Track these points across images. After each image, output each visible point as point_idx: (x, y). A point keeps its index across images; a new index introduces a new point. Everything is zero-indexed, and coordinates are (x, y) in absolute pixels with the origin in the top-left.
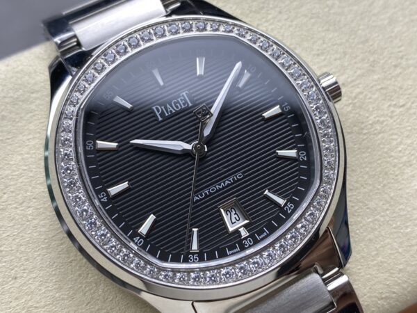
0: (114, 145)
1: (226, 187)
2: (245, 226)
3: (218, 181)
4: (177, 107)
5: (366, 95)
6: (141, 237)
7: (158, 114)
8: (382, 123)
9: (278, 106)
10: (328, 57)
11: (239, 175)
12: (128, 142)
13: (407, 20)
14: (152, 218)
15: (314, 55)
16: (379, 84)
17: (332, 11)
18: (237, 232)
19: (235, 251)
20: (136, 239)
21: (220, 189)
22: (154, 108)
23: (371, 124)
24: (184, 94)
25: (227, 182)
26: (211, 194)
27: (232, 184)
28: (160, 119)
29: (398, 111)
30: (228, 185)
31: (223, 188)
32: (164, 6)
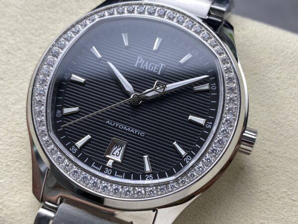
0: (99, 56)
1: (129, 132)
2: (115, 162)
3: (128, 125)
4: (151, 68)
5: (277, 172)
6: (62, 113)
7: (137, 62)
8: (269, 197)
9: (205, 120)
10: (279, 129)
11: (142, 134)
12: (106, 61)
14: (77, 109)
15: (271, 120)
16: (292, 174)
18: (107, 159)
19: (97, 168)
20: (58, 111)
21: (125, 131)
22: (139, 57)
23: (262, 191)
24: (162, 65)
25: (132, 131)
26: (118, 128)
27: (134, 134)
28: (136, 66)
30: (132, 133)
31: (127, 131)
32: (209, 14)
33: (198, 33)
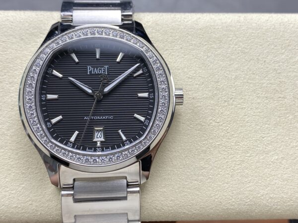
0: (61, 76)
1: (102, 119)
2: (102, 142)
3: (100, 115)
4: (99, 72)
5: (202, 109)
6: (51, 124)
7: (89, 71)
8: (203, 126)
9: (148, 93)
10: (193, 81)
11: (111, 117)
12: (67, 78)
13: (245, 81)
14: (60, 117)
15: (187, 77)
16: (212, 106)
17: (208, 59)
18: (96, 142)
19: (91, 150)
20: (48, 124)
21: (99, 119)
22: (88, 67)
23: (197, 124)
24: (106, 67)
25: (104, 118)
26: (94, 119)
27: (106, 119)
28: (89, 73)
29: (214, 124)
30: (104, 119)
31: (101, 119)
32: (122, 20)
33: (123, 38)
